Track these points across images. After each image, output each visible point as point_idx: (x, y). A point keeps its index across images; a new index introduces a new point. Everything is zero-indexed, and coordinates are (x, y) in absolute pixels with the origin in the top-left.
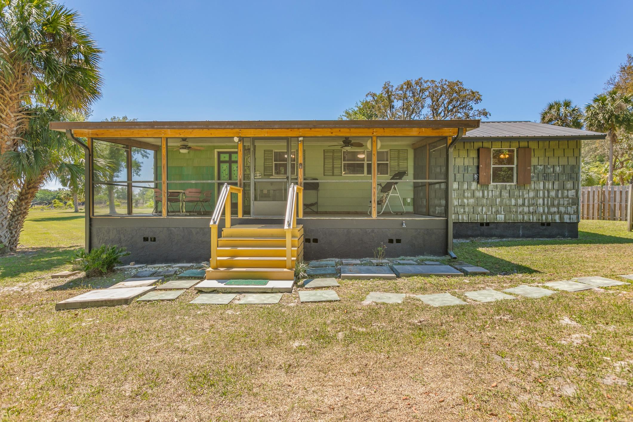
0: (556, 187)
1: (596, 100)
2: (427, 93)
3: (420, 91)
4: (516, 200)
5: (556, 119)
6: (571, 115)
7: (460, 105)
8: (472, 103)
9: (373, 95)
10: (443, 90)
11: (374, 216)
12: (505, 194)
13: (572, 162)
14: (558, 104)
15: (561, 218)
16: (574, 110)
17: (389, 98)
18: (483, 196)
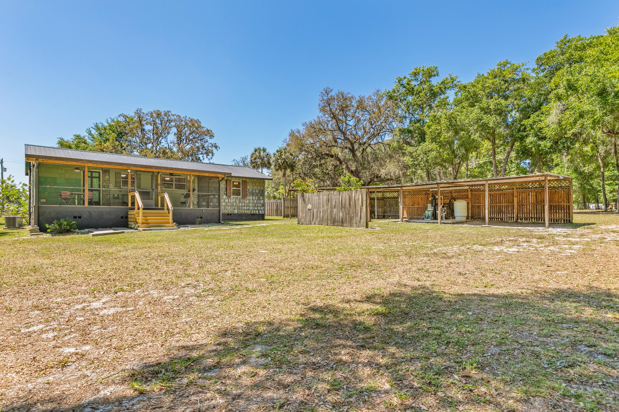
0: (257, 199)
1: (278, 151)
2: (173, 124)
3: (167, 121)
4: (242, 204)
5: (259, 158)
6: (266, 157)
7: (199, 137)
8: (207, 138)
9: (125, 117)
10: (186, 124)
11: (191, 207)
12: (237, 201)
13: (262, 188)
14: (259, 149)
15: (259, 212)
16: (267, 154)
17: (141, 122)
18: (229, 202)
